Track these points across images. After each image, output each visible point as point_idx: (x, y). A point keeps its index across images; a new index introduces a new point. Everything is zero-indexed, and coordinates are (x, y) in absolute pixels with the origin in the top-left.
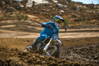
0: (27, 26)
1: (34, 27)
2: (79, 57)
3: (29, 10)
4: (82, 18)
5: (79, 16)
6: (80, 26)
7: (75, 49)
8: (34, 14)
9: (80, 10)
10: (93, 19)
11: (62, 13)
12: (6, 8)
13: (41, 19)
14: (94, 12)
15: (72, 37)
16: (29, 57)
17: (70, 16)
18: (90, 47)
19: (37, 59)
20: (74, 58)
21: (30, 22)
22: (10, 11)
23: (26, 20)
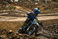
0: (16, 13)
1: (20, 14)
2: (47, 32)
3: (16, 3)
4: (49, 7)
5: (47, 6)
6: (47, 12)
7: (44, 27)
8: (20, 6)
9: (48, 2)
10: (55, 8)
11: (37, 4)
12: (2, 3)
13: (24, 8)
14: (56, 3)
15: (43, 19)
16: (13, 35)
17: (42, 6)
18: (54, 25)
19: (17, 37)
20: (43, 33)
21: (17, 10)
22: (5, 5)
23: (14, 9)
